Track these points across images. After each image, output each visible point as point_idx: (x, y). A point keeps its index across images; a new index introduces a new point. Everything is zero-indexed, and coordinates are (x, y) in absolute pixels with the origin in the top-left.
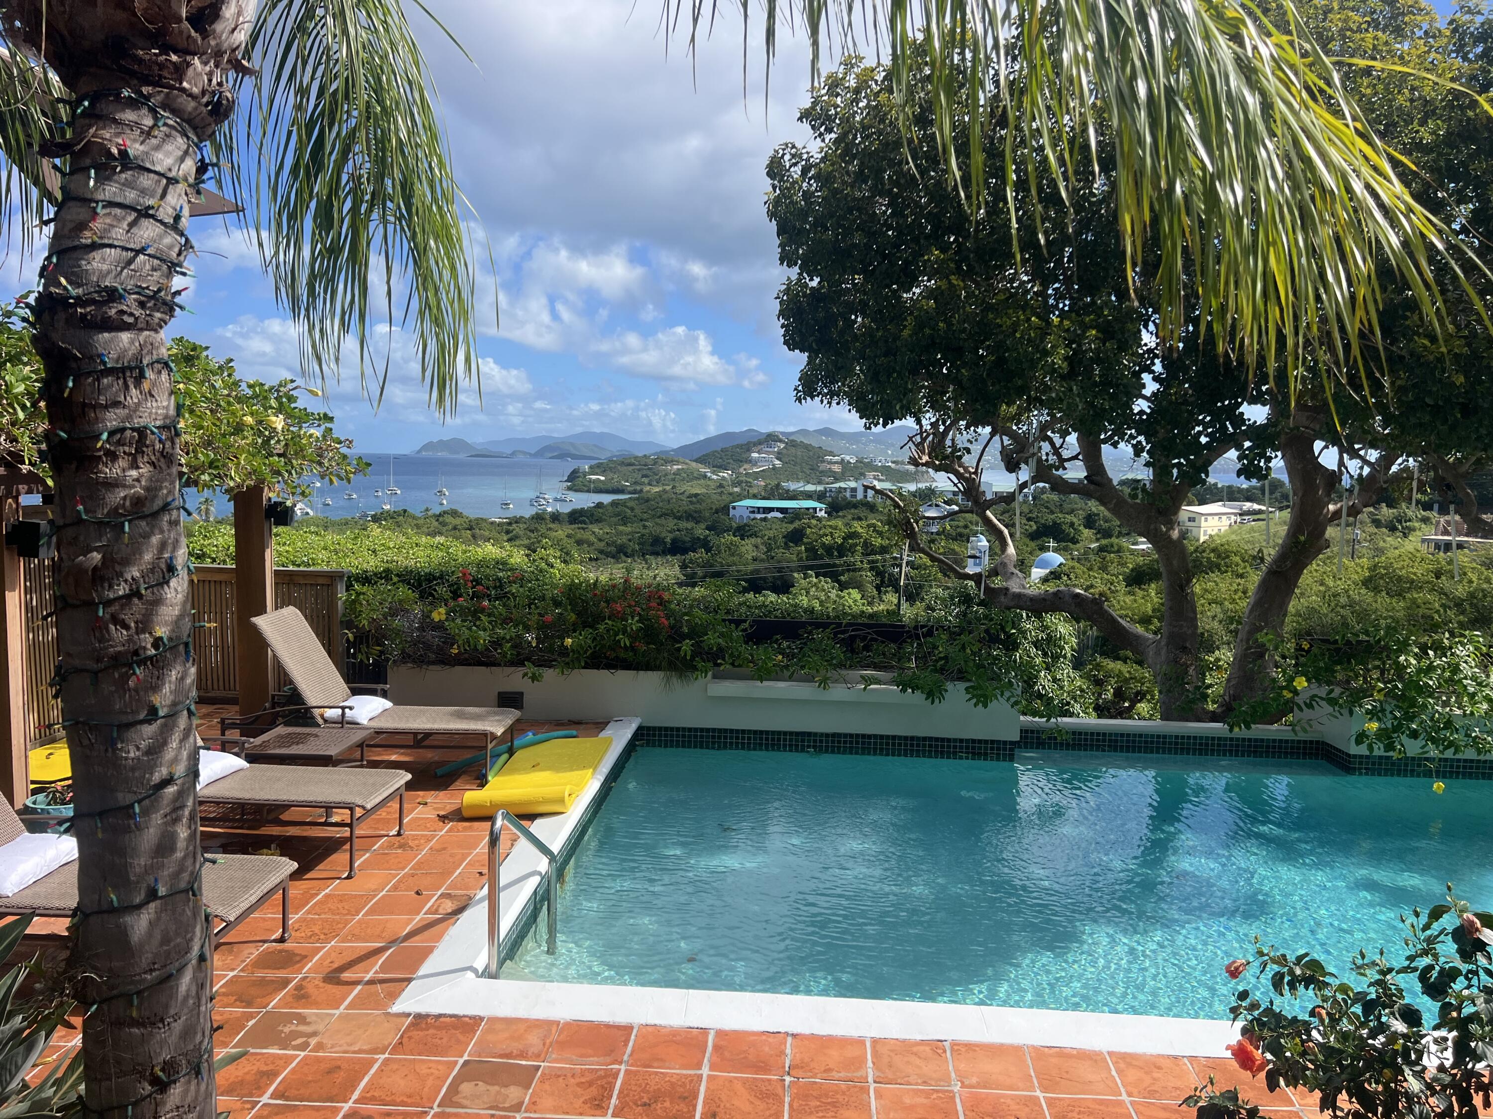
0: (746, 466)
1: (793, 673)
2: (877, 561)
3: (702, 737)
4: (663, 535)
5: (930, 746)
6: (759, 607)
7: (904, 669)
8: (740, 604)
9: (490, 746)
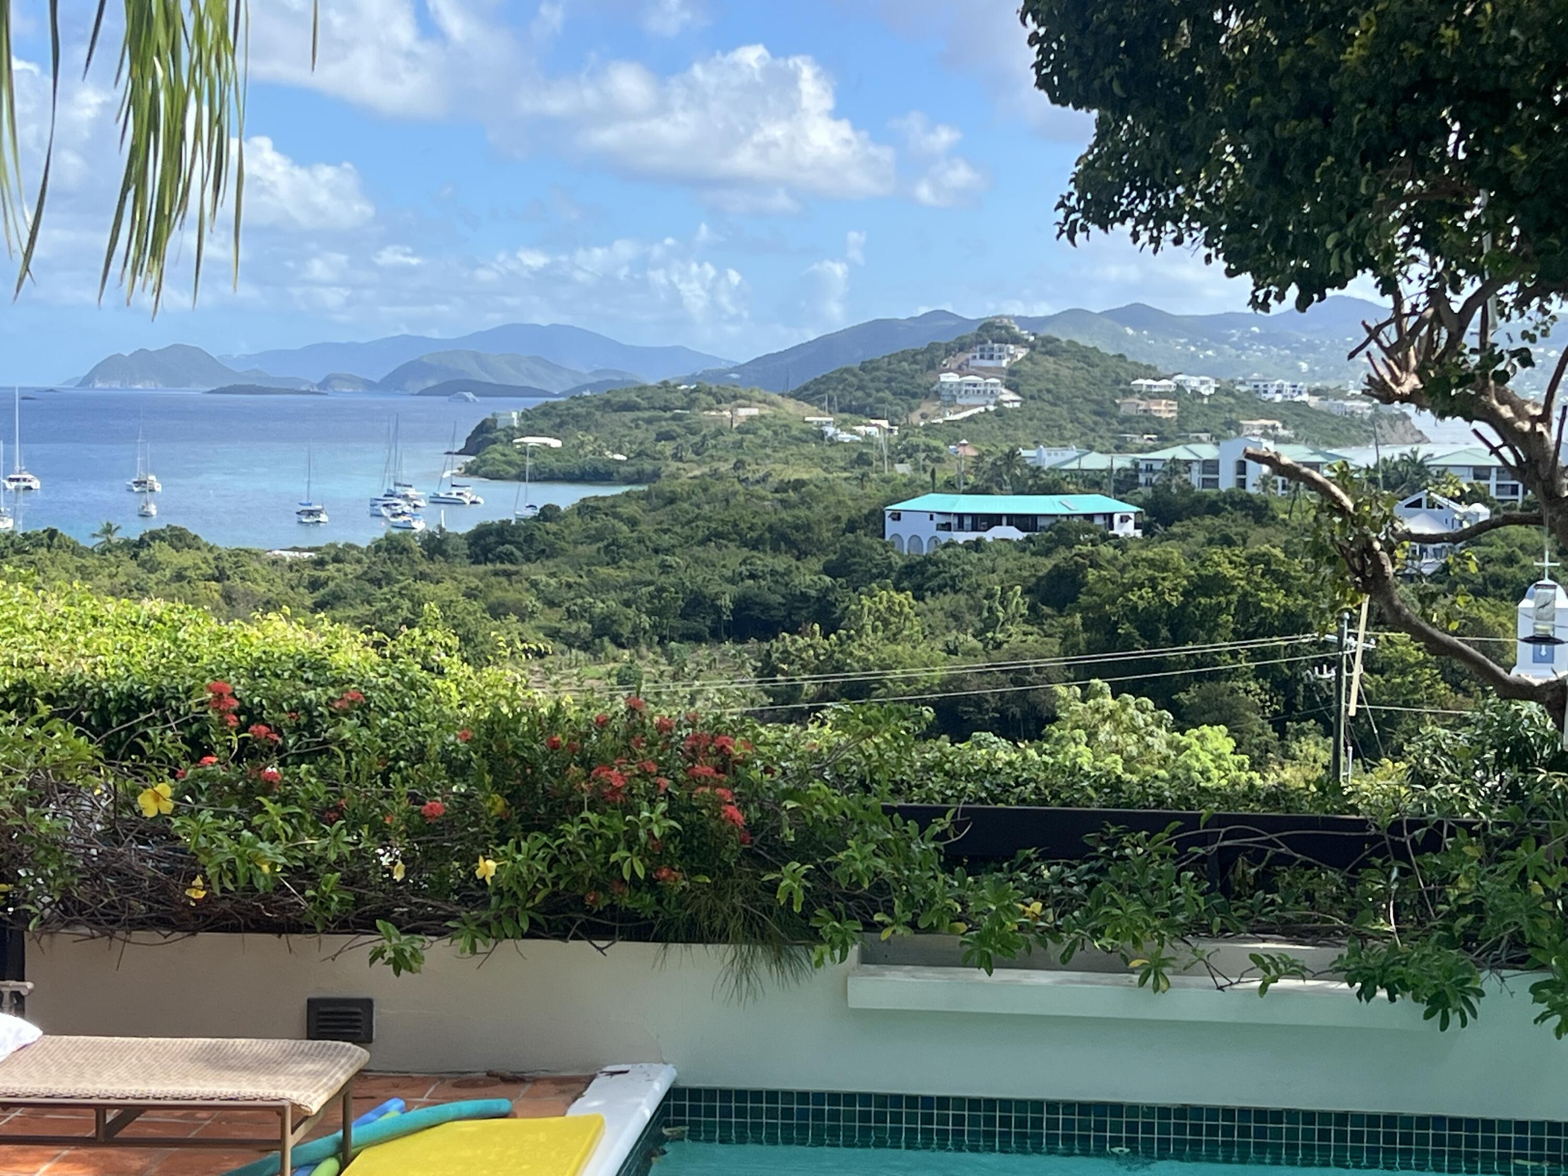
0: (927, 407)
1: (1071, 950)
2: (1275, 652)
3: (834, 1115)
4: (713, 589)
5: (1438, 1140)
6: (978, 776)
7: (1364, 937)
8: (926, 768)
9: (291, 1140)
